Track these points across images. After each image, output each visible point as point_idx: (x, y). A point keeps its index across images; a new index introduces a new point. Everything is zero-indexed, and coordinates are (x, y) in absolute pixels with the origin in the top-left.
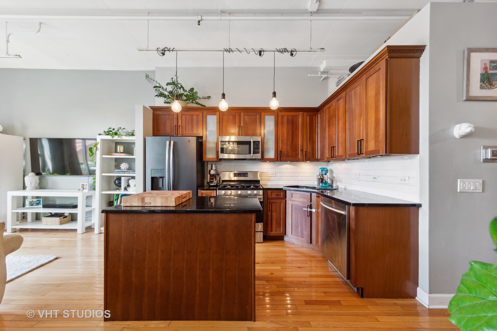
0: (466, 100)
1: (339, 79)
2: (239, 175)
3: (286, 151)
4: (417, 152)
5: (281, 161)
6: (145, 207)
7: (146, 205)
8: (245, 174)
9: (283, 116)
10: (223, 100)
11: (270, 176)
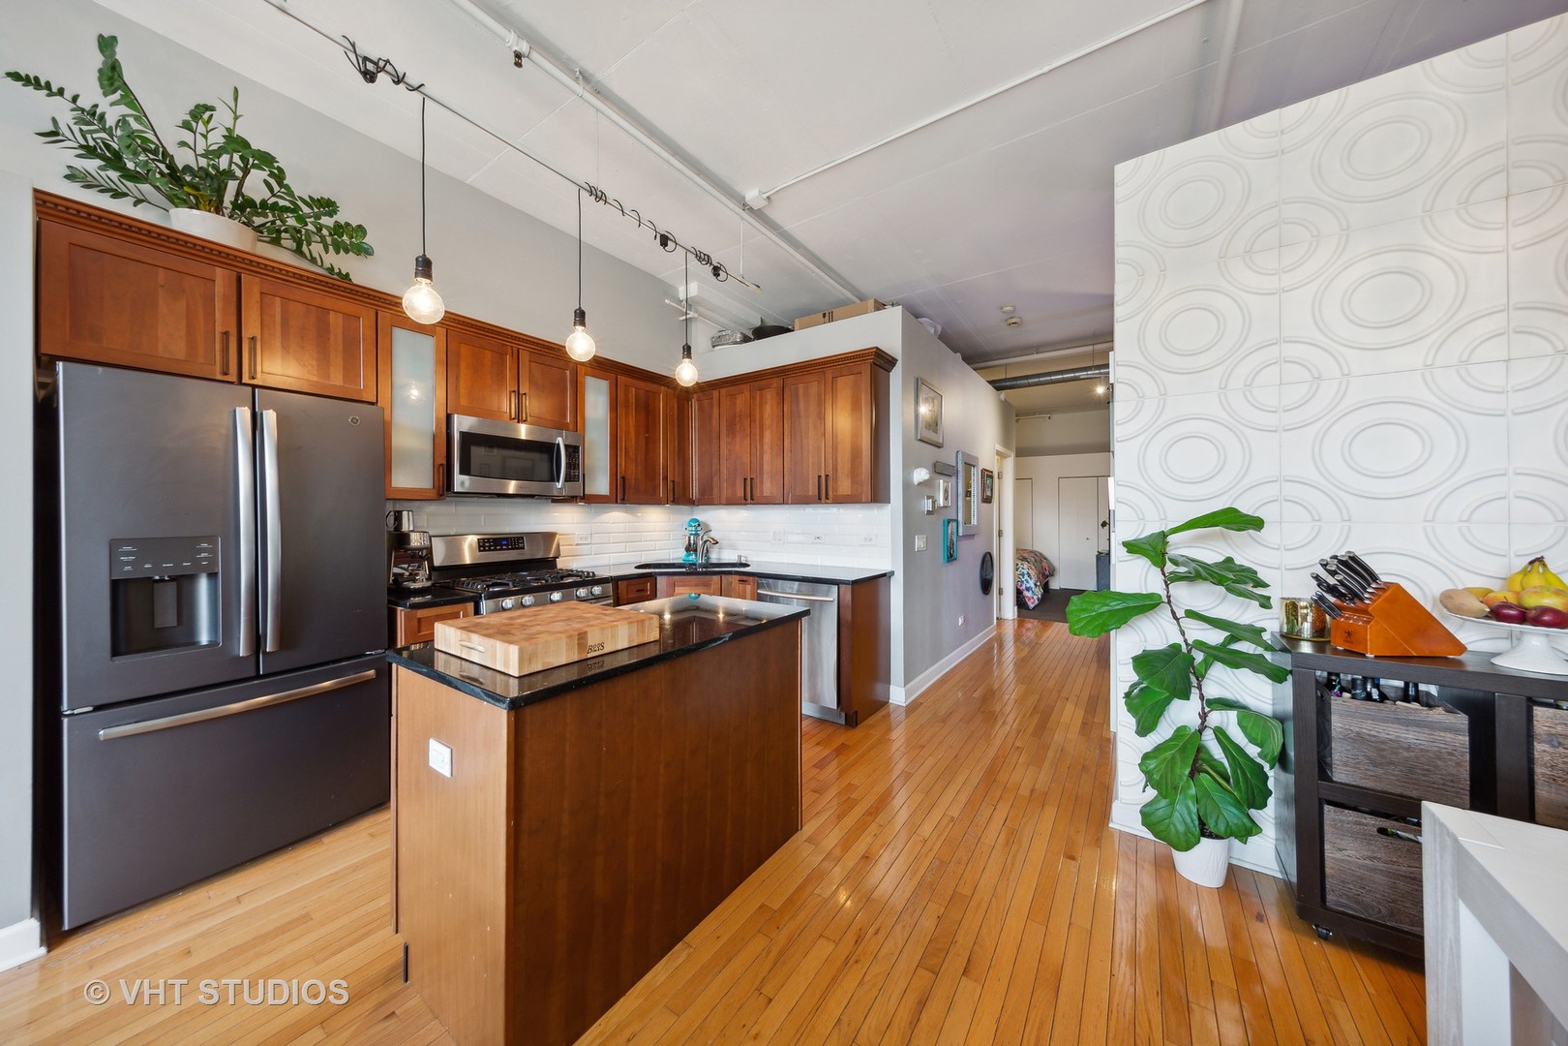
0: (920, 440)
1: (720, 334)
2: (495, 546)
3: (633, 477)
4: (888, 501)
5: (624, 501)
6: (589, 662)
7: (589, 656)
8: (515, 541)
9: (627, 387)
10: (579, 328)
11: (577, 545)
